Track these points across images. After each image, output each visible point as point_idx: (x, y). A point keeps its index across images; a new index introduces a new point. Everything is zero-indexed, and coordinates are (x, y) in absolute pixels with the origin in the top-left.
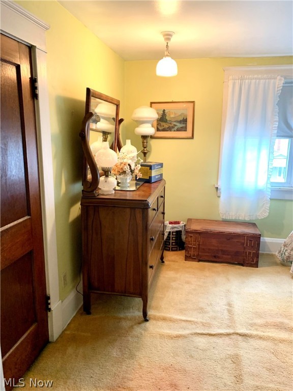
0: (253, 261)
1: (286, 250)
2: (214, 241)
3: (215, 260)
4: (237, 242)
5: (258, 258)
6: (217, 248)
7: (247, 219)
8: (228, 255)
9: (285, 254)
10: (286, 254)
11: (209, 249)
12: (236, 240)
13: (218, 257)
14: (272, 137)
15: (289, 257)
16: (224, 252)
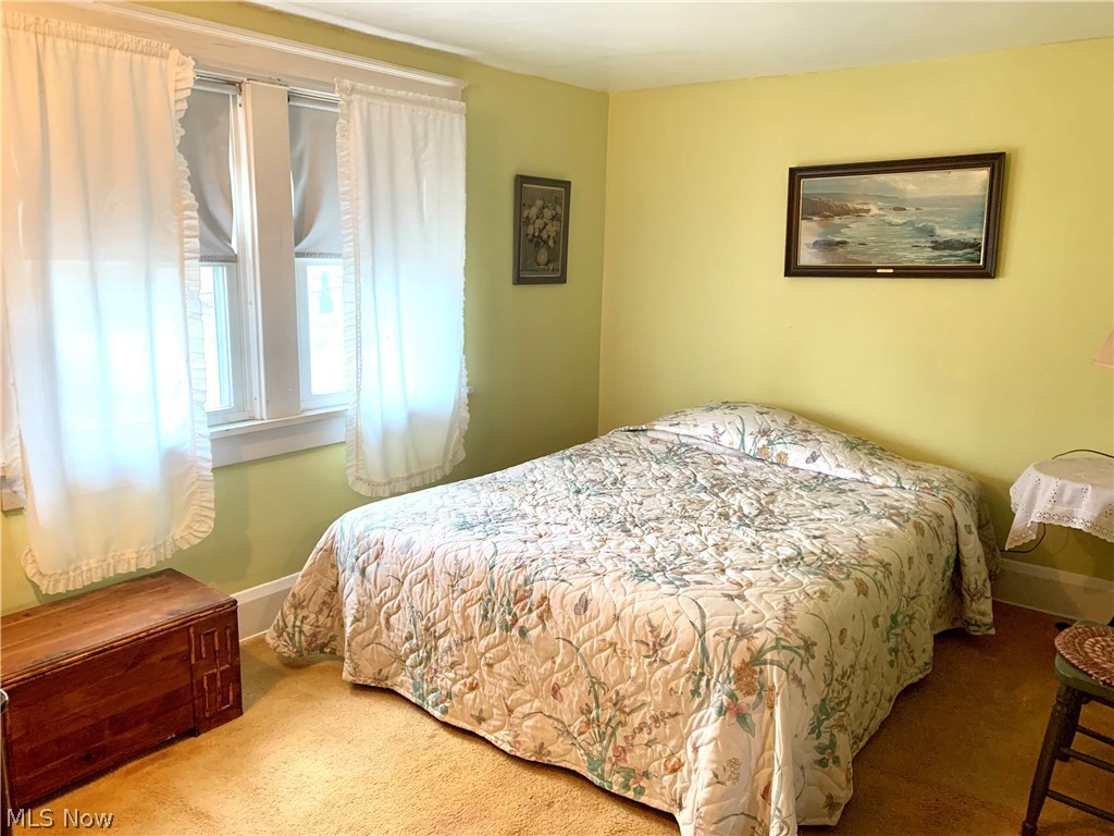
0: (225, 700)
1: (304, 618)
2: (75, 700)
3: (88, 769)
4: (164, 659)
5: (239, 681)
6: (90, 722)
7: (149, 564)
8: (138, 723)
9: (301, 632)
10: (306, 628)
11: (58, 742)
12: (160, 656)
13: (102, 752)
14: (186, 262)
15: (314, 635)
16: (119, 723)
